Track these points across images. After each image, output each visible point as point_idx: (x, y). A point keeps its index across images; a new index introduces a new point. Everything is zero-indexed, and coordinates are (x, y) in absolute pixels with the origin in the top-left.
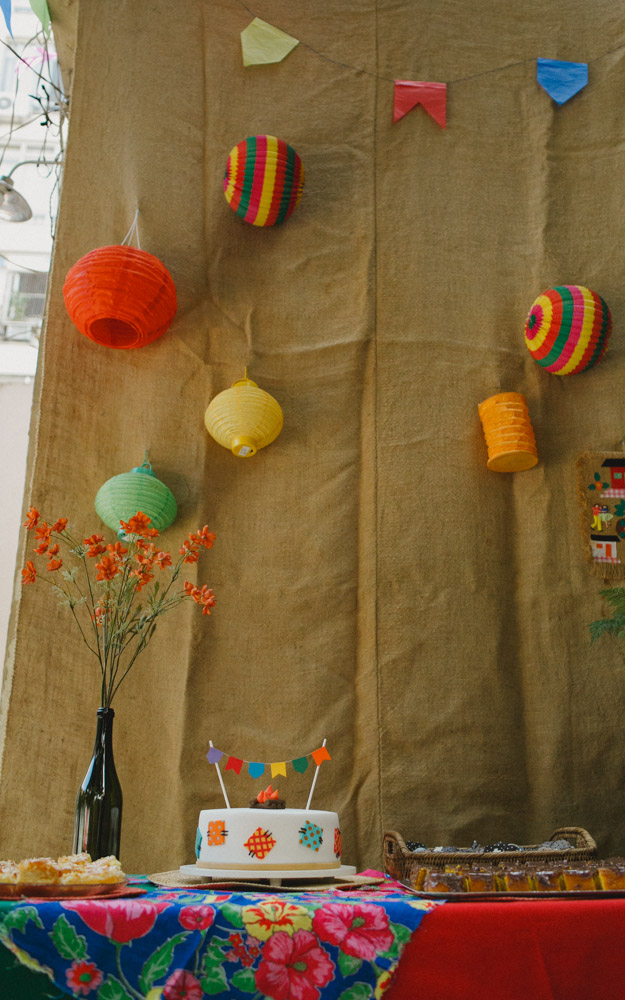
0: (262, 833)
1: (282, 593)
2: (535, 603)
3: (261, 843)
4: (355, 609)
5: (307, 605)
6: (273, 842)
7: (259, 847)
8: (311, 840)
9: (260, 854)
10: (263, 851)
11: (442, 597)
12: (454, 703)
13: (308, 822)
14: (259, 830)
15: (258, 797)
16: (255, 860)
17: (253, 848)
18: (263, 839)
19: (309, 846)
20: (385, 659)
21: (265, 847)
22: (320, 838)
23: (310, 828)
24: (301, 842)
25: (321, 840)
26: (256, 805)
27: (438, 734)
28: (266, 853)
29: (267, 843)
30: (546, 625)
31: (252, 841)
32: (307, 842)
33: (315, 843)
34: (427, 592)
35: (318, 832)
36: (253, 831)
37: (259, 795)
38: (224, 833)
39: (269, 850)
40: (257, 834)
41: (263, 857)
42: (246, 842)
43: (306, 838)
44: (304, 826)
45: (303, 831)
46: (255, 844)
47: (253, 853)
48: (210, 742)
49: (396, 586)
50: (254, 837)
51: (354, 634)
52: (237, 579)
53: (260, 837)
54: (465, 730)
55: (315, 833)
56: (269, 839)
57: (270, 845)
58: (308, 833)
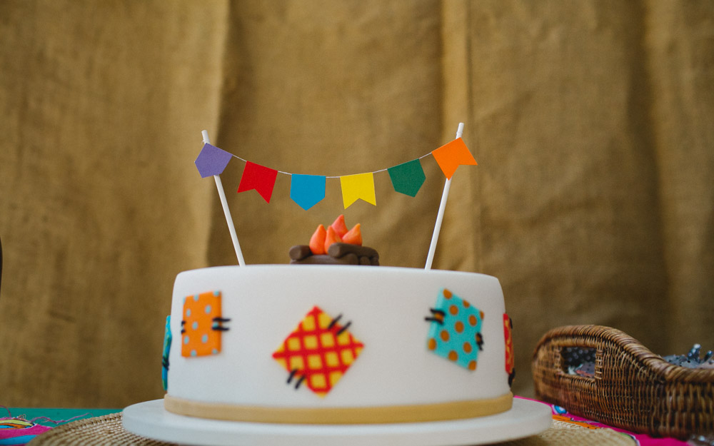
0: (325, 322)
1: (341, 31)
2: (672, 48)
3: (321, 351)
4: (438, 52)
5: (374, 45)
6: (354, 346)
7: (315, 362)
8: (457, 341)
9: (318, 380)
10: (326, 371)
11: (554, 36)
12: (574, 170)
13: (448, 295)
14: (316, 313)
15: (313, 242)
16: (303, 398)
17: (297, 363)
18: (327, 340)
19: (453, 356)
20: (482, 113)
21: (332, 359)
22: (479, 336)
23: (454, 310)
24: (433, 345)
25: (480, 342)
26: (306, 256)
27: (551, 211)
28: (335, 377)
29: (338, 349)
30: (688, 75)
31: (295, 345)
32: (446, 347)
33: (467, 348)
34: (534, 29)
35: (473, 321)
36: (297, 317)
37: (315, 235)
38: (220, 325)
39: (343, 368)
40: (309, 325)
41: (327, 388)
42: (279, 347)
43: (445, 336)
44: (438, 303)
45: (437, 316)
46: (304, 353)
47: (301, 376)
48: (204, 133)
49: (492, 21)
50: (300, 334)
51: (438, 85)
52: (282, 12)
53: (318, 332)
54: (589, 205)
55: (466, 323)
56: (343, 339)
57: (347, 355)
58: (450, 321)
